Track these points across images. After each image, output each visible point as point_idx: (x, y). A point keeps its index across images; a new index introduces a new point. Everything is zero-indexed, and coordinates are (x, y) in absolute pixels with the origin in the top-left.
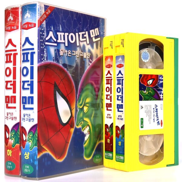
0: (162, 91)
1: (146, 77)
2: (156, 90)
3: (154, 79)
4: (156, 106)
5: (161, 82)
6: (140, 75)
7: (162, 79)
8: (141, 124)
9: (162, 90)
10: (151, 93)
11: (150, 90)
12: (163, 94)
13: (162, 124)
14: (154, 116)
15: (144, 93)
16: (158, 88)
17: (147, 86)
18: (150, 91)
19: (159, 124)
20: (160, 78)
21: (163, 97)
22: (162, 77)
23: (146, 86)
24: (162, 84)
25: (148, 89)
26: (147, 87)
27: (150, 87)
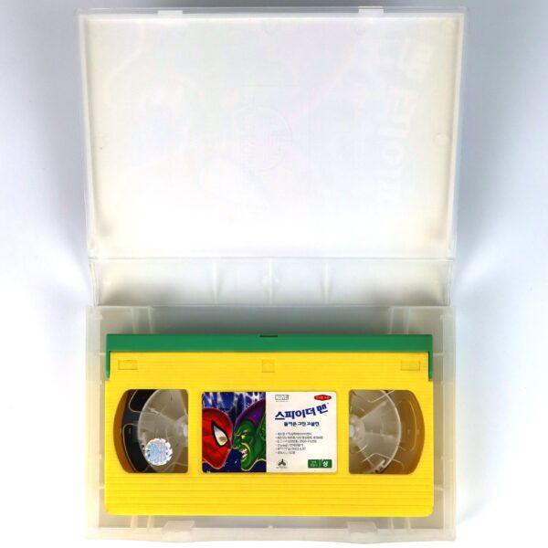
0: (241, 395)
1: (209, 451)
2: (241, 415)
3: (214, 424)
4: (280, 417)
5: (220, 399)
6: (206, 468)
7: (211, 394)
8: (322, 466)
9: (238, 394)
10: (248, 434)
11: (240, 437)
12: (250, 393)
13: (324, 398)
14: (303, 424)
15: (248, 456)
16: (234, 408)
17: (229, 447)
18: (243, 437)
19: (324, 406)
20: (210, 401)
21: (256, 394)
22: (207, 394)
23: (229, 450)
24: (223, 394)
25: (238, 444)
26: (232, 447)
27: (233, 437)
